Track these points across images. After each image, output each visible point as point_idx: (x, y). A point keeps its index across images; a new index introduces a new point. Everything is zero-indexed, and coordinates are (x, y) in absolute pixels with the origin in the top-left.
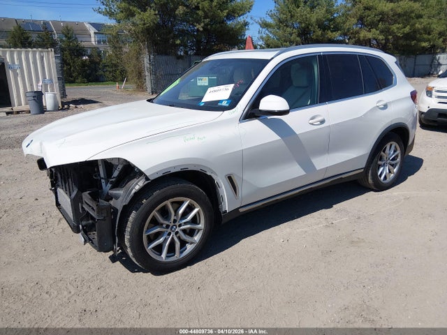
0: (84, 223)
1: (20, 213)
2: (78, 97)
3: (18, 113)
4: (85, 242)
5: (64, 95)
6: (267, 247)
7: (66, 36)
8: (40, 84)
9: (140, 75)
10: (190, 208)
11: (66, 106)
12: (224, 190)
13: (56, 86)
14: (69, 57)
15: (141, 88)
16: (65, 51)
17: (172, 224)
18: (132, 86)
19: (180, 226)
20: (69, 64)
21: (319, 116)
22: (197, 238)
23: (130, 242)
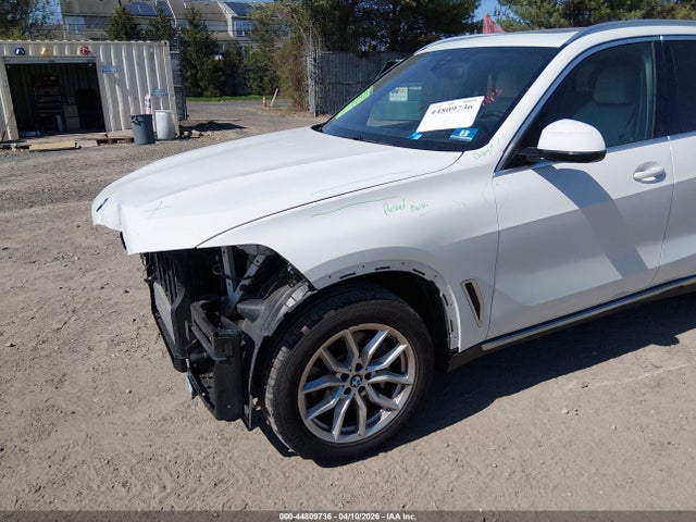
0: (194, 357)
1: (97, 315)
2: (204, 118)
3: (115, 141)
4: (195, 394)
5: (183, 115)
6: (535, 424)
7: (191, 23)
8: (148, 97)
9: (299, 84)
10: (389, 344)
11: (186, 133)
12: (456, 310)
13: (172, 99)
14: (194, 56)
15: (300, 105)
16: (189, 46)
17: (353, 373)
18: (286, 103)
19: (368, 376)
20: (195, 67)
21: (653, 164)
22: (399, 400)
23: (273, 405)
